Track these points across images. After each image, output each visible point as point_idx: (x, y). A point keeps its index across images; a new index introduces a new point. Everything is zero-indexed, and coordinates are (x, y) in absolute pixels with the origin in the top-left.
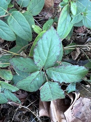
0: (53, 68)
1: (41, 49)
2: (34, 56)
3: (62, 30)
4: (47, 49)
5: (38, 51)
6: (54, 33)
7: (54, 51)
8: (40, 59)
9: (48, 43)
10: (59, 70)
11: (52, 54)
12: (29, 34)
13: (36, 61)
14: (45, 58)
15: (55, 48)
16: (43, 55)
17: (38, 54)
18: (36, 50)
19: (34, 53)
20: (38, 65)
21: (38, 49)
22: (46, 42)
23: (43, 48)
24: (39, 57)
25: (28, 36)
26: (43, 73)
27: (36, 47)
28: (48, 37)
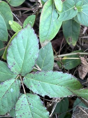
0: (32, 74)
1: (16, 50)
4: (23, 50)
5: (13, 52)
8: (15, 62)
9: (24, 43)
13: (10, 64)
15: (32, 49)
17: (12, 55)
18: (9, 51)
19: (7, 53)
21: (13, 50)
23: (18, 48)
24: (13, 59)
25: (3, 34)
26: (20, 82)
27: (10, 46)
28: (24, 36)
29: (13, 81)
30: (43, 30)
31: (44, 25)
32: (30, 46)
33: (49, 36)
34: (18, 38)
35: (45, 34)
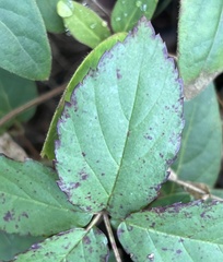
0: (152, 215)
1: (92, 123)
2: (60, 154)
3: (205, 30)
4: (121, 123)
6: (151, 50)
7: (155, 134)
8: (89, 171)
9: (123, 97)
10: (182, 223)
11: (143, 148)
12: (34, 45)
13: (67, 179)
14: (113, 164)
15: (157, 119)
16: (101, 148)
17: (75, 145)
19: (58, 138)
20: (78, 195)
22: (114, 90)
23: (101, 117)
24: (81, 159)
25: (32, 53)
26: (104, 240)
27: (70, 110)
28: (124, 69)
29: (76, 236)
30: (193, 36)
31: (198, 18)
32: (147, 109)
33: (214, 57)
34: (99, 76)
35: (200, 52)
